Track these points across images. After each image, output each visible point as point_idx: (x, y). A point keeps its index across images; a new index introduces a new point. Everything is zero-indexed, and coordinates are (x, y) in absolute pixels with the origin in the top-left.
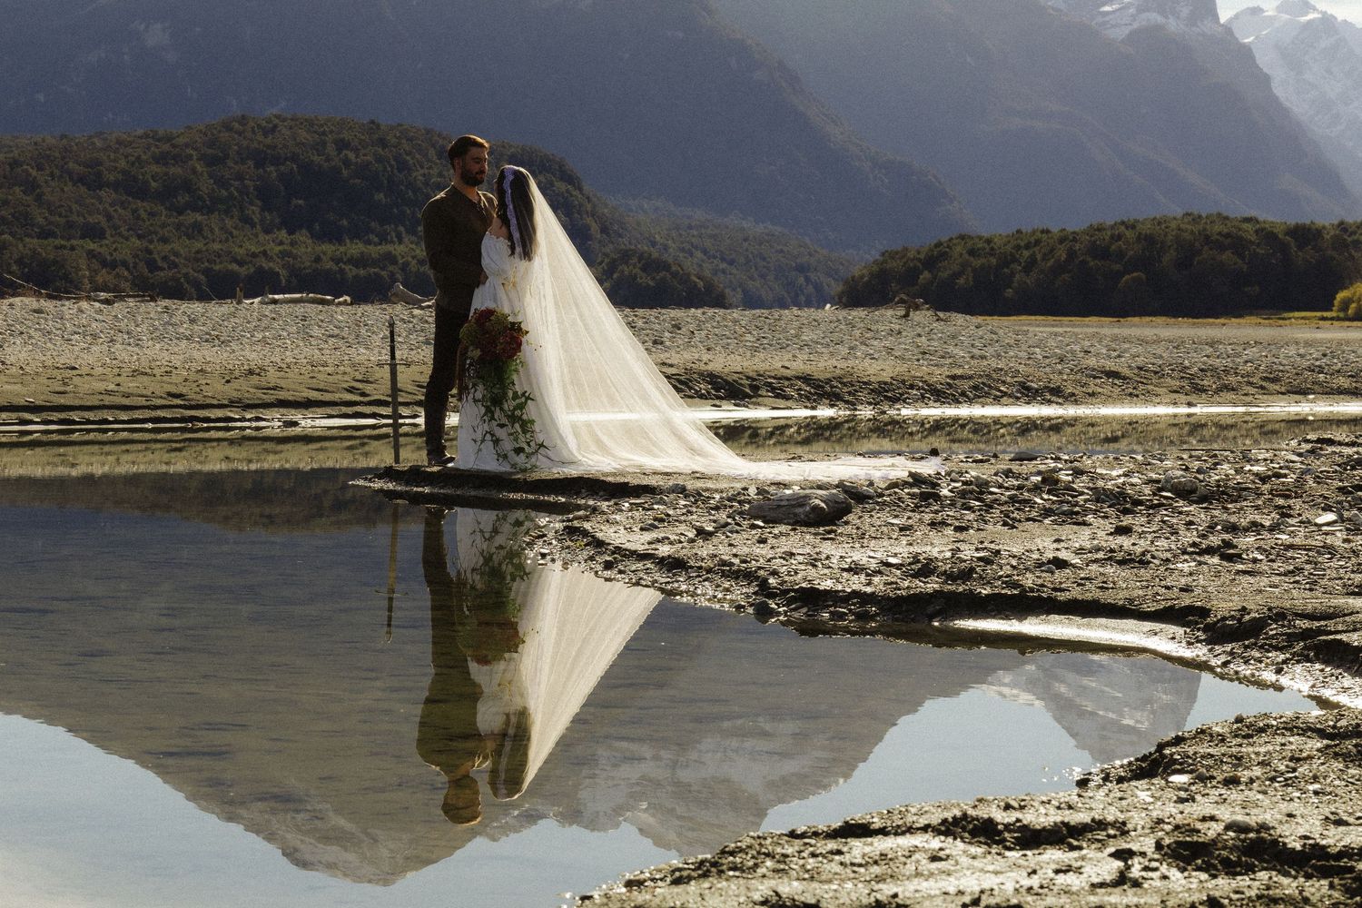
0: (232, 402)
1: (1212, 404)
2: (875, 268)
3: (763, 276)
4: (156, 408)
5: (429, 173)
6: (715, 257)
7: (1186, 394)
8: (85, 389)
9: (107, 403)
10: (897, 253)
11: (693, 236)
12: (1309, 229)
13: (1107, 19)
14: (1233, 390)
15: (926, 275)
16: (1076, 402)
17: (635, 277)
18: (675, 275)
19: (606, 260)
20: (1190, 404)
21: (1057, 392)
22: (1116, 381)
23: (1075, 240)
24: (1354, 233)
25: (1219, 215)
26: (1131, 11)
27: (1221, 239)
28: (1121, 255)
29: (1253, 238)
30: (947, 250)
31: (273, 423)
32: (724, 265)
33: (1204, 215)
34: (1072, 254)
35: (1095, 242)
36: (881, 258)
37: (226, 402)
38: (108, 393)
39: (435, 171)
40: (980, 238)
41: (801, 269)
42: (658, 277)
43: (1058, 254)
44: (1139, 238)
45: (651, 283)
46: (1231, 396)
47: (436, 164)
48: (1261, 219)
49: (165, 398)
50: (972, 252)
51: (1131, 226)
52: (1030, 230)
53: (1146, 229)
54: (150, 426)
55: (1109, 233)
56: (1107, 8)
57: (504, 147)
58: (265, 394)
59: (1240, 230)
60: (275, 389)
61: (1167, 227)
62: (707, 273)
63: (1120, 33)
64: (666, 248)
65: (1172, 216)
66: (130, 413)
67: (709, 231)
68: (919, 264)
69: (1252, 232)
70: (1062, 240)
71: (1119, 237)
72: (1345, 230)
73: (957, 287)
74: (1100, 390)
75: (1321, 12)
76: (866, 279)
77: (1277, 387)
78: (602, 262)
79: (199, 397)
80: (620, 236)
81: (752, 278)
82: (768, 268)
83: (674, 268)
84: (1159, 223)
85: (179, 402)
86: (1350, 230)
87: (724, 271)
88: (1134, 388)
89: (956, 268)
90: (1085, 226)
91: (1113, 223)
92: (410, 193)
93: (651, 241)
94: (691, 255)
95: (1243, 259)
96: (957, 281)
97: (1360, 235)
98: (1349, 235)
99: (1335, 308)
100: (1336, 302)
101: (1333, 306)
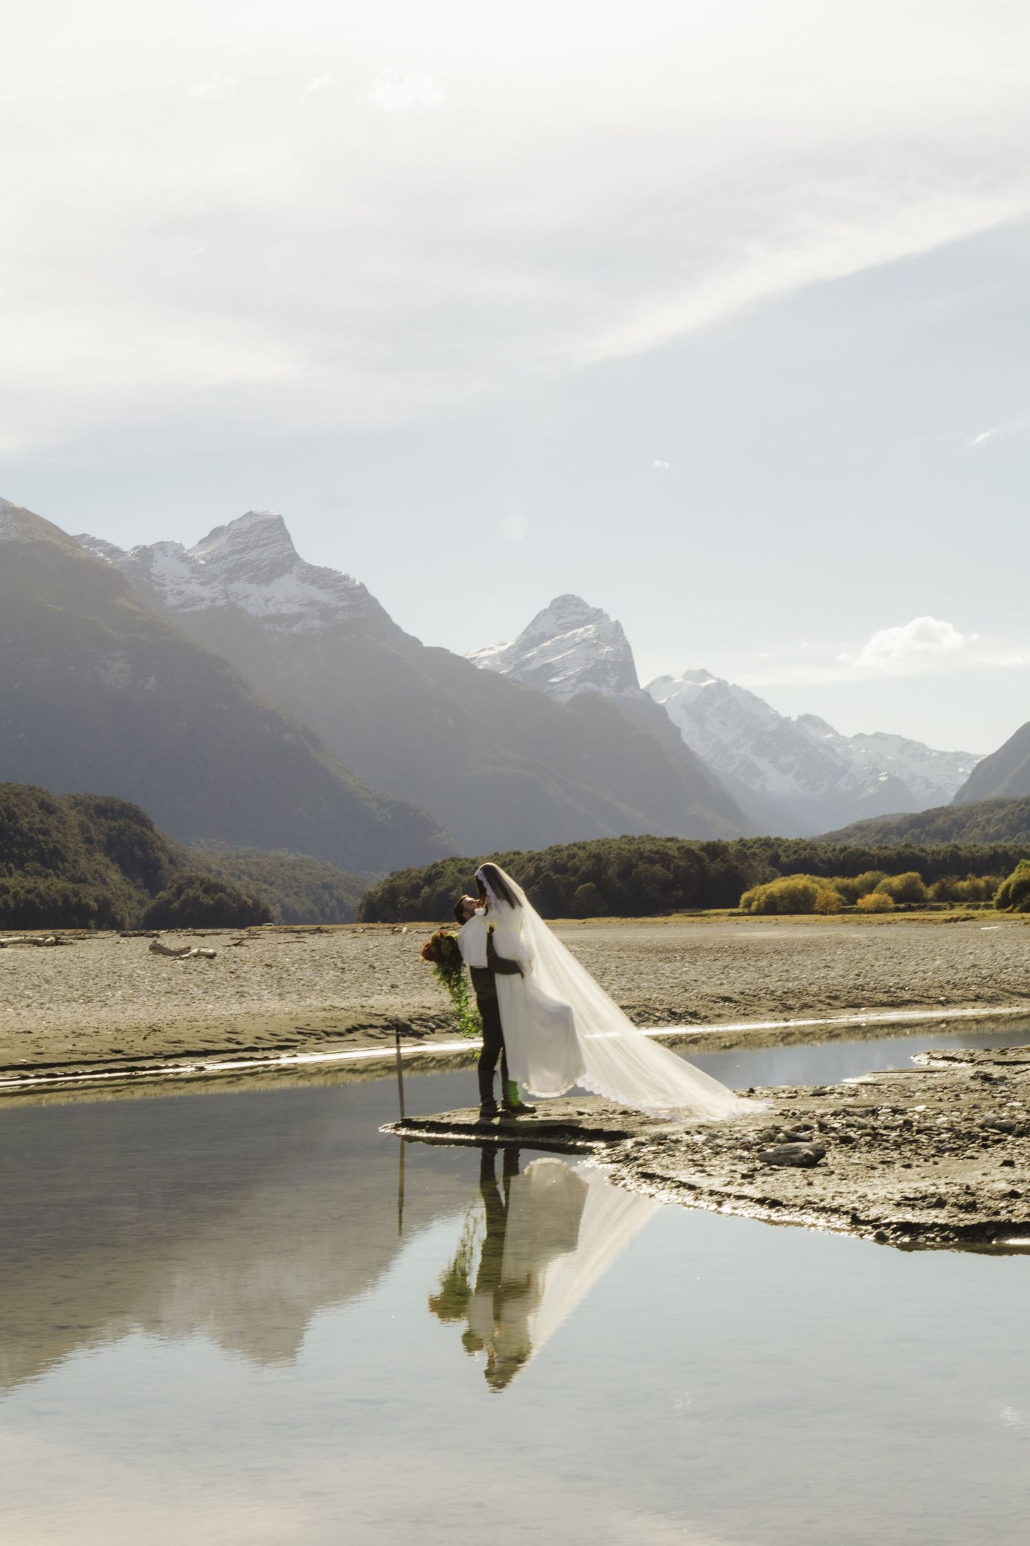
0: (156, 1054)
1: (800, 1018)
2: (387, 886)
3: (296, 894)
4: (107, 1062)
5: (33, 821)
6: (258, 880)
7: (781, 1012)
8: (56, 1050)
9: (74, 1060)
10: (403, 873)
11: (241, 864)
12: (718, 846)
13: (555, 687)
14: (811, 1007)
15: (426, 890)
16: (709, 1022)
17: (198, 898)
18: (230, 895)
19: (175, 885)
20: (786, 1020)
21: (694, 1015)
22: (731, 1005)
23: (540, 859)
24: (751, 847)
25: (648, 836)
26: (573, 681)
27: (653, 855)
28: (575, 870)
29: (676, 854)
30: (442, 869)
31: (188, 1068)
32: (266, 886)
33: (637, 837)
34: (538, 870)
35: (556, 860)
36: (390, 878)
37: (151, 1055)
38: (72, 1052)
39: (37, 819)
40: (467, 860)
41: (327, 887)
42: (216, 898)
43: (527, 871)
44: (589, 857)
45: (211, 902)
46: (809, 1012)
47: (38, 814)
48: (680, 839)
49: (110, 1054)
50: (461, 871)
51: (583, 847)
52: (505, 853)
53: (593, 849)
54: (106, 1075)
55: (566, 853)
56: (554, 680)
57: (91, 799)
58: (175, 1047)
59: (666, 848)
60: (179, 1043)
61: (610, 848)
62: (253, 893)
63: (564, 699)
64: (220, 873)
65: (611, 838)
66: (92, 1066)
67: (253, 860)
68: (420, 881)
69: (674, 849)
70: (530, 859)
71: (574, 856)
72: (744, 845)
73: (450, 898)
74: (724, 1012)
75: (716, 678)
76: (380, 894)
77: (838, 1003)
78: (172, 886)
79: (132, 1052)
80: (184, 866)
81: (287, 895)
82: (300, 887)
83: (229, 890)
84: (603, 845)
85: (119, 1056)
86: (749, 845)
87: (265, 891)
88: (745, 1009)
89: (450, 883)
90: (546, 848)
91: (567, 845)
92: (18, 837)
93: (208, 869)
94: (240, 878)
95: (669, 869)
96: (451, 894)
97: (756, 848)
98: (748, 849)
99: (741, 906)
100: (742, 901)
101: (739, 904)
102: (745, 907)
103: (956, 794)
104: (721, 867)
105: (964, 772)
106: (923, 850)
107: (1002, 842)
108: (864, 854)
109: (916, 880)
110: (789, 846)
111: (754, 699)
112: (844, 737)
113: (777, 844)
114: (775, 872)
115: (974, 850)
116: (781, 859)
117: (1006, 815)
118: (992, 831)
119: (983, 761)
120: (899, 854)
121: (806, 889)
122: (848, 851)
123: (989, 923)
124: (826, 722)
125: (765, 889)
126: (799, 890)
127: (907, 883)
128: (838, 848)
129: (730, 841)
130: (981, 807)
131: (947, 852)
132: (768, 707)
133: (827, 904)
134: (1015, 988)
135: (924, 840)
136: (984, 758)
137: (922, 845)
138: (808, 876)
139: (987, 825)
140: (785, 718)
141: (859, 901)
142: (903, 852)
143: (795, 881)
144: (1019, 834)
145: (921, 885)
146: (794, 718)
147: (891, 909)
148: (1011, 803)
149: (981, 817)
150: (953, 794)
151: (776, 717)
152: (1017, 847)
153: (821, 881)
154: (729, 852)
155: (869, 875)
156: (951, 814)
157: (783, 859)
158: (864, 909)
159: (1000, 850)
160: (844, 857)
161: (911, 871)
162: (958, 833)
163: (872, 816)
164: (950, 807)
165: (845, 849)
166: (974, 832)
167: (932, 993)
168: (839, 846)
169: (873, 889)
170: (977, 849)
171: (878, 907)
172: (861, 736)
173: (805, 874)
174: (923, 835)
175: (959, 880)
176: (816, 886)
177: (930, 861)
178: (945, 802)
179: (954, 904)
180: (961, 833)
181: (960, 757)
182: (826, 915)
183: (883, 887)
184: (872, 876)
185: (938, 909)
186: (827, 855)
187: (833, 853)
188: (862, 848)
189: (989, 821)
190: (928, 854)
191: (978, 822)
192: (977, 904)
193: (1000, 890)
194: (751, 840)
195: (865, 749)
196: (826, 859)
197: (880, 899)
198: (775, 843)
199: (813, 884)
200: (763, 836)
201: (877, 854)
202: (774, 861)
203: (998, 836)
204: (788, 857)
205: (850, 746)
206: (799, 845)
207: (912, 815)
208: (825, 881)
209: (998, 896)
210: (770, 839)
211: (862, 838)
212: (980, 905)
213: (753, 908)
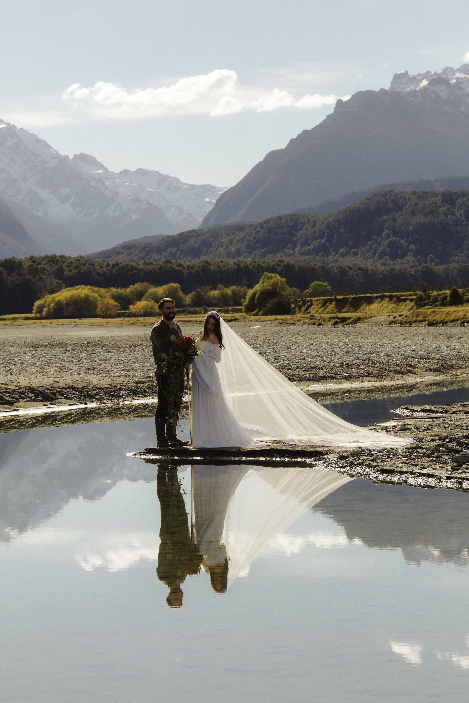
12: (14, 262)
24: (40, 263)
72: (34, 262)
97: (44, 264)
98: (38, 265)
99: (34, 311)
100: (35, 308)
101: (33, 310)
102: (36, 313)
103: (204, 219)
104: (17, 280)
105: (210, 202)
106: (180, 265)
107: (242, 258)
108: (132, 268)
109: (176, 289)
110: (71, 263)
111: (38, 141)
112: (112, 172)
113: (62, 261)
114: (61, 283)
115: (221, 265)
116: (65, 273)
117: (245, 237)
118: (233, 249)
119: (226, 192)
120: (161, 268)
121: (87, 297)
122: (120, 265)
123: (250, 323)
124: (97, 160)
125: (54, 297)
126: (82, 298)
127: (169, 292)
128: (111, 263)
129: (23, 258)
130: (225, 230)
131: (200, 267)
132: (49, 147)
133: (107, 309)
134: (389, 367)
135: (179, 257)
136: (226, 190)
137: (179, 262)
138: (89, 286)
139: (229, 244)
140: (64, 156)
141: (131, 307)
142: (165, 267)
143: (79, 291)
144: (256, 252)
145: (181, 294)
146: (71, 157)
147: (157, 313)
148: (249, 227)
149: (225, 238)
150: (201, 219)
151: (56, 156)
152: (255, 262)
153: (100, 291)
154: (23, 267)
155: (138, 286)
156: (200, 236)
157: (67, 273)
158: (135, 313)
159: (242, 265)
160: (116, 271)
161: (173, 282)
162: (206, 252)
163: (136, 237)
164: (200, 230)
165: (117, 264)
166: (219, 250)
167: (337, 370)
168: (111, 262)
169: (142, 297)
170: (223, 264)
171: (146, 311)
172: (126, 172)
173: (86, 285)
174: (178, 253)
175: (211, 289)
176: (96, 295)
177: (186, 274)
178: (195, 226)
179: (208, 308)
180: (209, 251)
181: (207, 189)
182: (106, 318)
183: (150, 295)
184: (141, 286)
185: (194, 313)
186: (102, 270)
187: (108, 268)
188: (131, 263)
189: (231, 242)
190: (184, 268)
191: (222, 243)
192: (226, 308)
193: (248, 297)
194: (40, 257)
195: (129, 183)
196: (102, 273)
197: (148, 305)
198: (60, 259)
199: (94, 293)
200: (50, 254)
201: (143, 269)
202: (59, 274)
203: (238, 253)
204: (70, 271)
205: (117, 180)
206: (79, 262)
207: (169, 237)
208: (103, 291)
209: (246, 302)
210: (56, 257)
211: (128, 255)
212: (228, 309)
213: (44, 313)
